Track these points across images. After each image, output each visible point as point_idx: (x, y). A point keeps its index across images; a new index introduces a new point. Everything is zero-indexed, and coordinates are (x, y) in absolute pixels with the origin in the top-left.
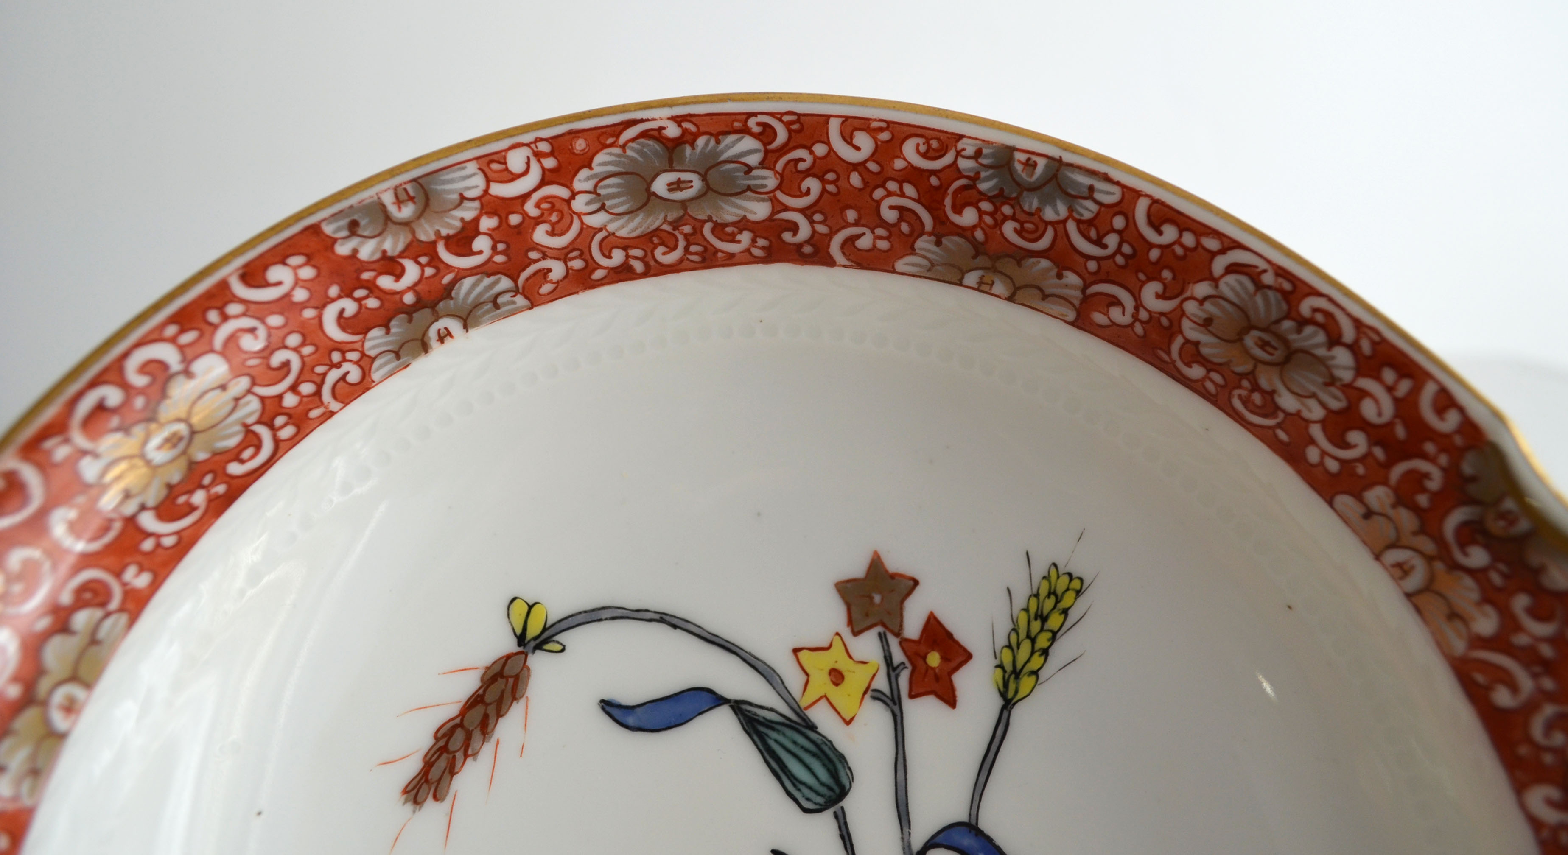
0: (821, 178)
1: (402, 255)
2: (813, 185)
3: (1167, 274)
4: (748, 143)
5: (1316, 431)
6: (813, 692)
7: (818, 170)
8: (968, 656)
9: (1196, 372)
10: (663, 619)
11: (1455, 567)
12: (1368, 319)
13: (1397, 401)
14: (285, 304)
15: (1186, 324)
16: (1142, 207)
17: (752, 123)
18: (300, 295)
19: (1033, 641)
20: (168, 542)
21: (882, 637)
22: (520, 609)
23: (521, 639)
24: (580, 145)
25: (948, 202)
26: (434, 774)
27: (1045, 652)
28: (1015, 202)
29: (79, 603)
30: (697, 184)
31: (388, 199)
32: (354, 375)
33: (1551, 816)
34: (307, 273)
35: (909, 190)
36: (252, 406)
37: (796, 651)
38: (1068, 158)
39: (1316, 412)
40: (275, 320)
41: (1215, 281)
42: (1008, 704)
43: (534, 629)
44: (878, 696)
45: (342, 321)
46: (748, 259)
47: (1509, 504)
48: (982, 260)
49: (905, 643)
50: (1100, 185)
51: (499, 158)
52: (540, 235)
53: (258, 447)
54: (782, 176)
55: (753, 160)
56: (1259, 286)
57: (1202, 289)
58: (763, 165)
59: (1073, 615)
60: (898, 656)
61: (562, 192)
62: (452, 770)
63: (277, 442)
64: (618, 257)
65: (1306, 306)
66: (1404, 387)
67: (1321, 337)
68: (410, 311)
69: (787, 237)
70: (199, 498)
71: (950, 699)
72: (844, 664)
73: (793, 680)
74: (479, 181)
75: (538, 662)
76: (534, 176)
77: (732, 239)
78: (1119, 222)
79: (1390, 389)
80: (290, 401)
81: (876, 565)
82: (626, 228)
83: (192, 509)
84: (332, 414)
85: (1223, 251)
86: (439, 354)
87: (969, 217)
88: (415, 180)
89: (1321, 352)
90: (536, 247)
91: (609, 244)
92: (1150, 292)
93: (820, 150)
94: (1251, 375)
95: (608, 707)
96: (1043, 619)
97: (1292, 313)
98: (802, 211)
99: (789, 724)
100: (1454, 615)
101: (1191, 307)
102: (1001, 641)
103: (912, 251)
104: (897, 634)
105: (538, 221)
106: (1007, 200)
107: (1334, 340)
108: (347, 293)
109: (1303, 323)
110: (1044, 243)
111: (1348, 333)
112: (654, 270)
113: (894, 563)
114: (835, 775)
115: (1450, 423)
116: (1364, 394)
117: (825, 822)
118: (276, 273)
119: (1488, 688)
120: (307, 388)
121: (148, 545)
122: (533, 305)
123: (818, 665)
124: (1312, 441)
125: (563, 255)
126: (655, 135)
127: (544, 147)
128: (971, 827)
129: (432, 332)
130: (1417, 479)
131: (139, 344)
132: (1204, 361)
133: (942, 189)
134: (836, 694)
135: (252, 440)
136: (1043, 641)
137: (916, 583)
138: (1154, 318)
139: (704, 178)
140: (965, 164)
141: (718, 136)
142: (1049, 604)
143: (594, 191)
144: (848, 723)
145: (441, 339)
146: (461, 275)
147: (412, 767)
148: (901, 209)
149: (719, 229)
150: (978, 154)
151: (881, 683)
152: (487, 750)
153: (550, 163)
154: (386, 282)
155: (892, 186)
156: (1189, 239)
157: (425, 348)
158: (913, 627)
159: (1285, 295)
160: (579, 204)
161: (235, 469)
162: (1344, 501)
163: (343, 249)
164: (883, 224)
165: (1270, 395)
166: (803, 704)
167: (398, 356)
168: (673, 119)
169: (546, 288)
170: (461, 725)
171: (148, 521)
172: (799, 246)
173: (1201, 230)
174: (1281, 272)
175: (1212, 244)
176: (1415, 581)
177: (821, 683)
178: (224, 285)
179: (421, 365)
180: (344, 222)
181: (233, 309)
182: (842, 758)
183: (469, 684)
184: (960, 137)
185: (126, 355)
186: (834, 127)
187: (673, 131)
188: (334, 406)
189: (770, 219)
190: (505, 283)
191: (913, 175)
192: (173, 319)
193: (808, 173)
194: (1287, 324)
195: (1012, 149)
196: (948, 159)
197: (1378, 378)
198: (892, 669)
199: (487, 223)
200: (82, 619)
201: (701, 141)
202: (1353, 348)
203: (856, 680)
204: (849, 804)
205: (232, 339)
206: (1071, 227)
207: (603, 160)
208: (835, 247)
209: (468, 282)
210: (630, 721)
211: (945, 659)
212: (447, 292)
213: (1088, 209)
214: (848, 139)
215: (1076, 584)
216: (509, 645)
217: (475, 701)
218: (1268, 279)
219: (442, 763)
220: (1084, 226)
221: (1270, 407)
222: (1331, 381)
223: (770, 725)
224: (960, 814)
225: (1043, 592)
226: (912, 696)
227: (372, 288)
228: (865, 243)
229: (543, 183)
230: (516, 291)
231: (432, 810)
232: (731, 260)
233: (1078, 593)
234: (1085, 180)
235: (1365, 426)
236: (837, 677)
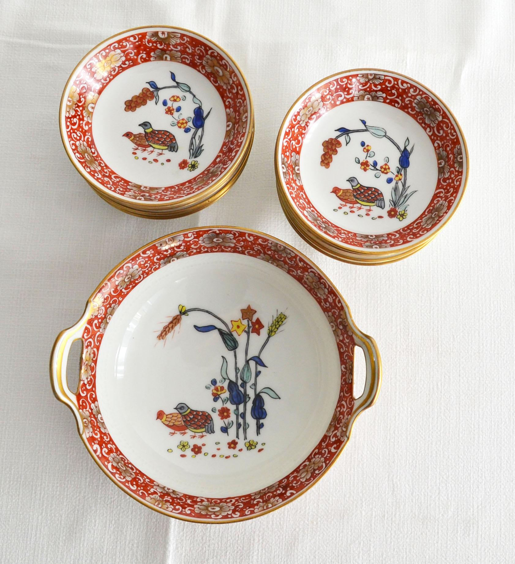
0: (244, 242)
1: (169, 249)
2: (242, 243)
3: (301, 270)
4: (231, 235)
5: (322, 301)
6: (233, 329)
7: (243, 241)
8: (263, 327)
9: (306, 286)
10: (207, 312)
11: (339, 328)
12: (330, 285)
13: (333, 299)
14: (149, 257)
15: (304, 278)
16: (298, 258)
17: (232, 232)
18: (151, 255)
19: (276, 326)
20: (125, 293)
21: (248, 321)
22: (181, 307)
23: (180, 312)
24: (201, 233)
25: (266, 250)
26: (163, 334)
27: (278, 328)
28: (277, 252)
29: (113, 303)
30: (221, 240)
31: (167, 240)
32: (157, 266)
33: (344, 370)
34: (153, 252)
35: (259, 246)
36: (141, 272)
37: (231, 321)
38: (287, 247)
39: (323, 298)
40: (147, 259)
41: (309, 273)
42: (269, 337)
43: (183, 311)
44: (245, 332)
45: (157, 259)
46: (230, 252)
47: (345, 320)
48: (272, 259)
49: (252, 323)
50: (292, 253)
51: (187, 234)
52: (192, 246)
53: (141, 278)
54: (237, 241)
55: (232, 238)
56: (315, 276)
57: (307, 273)
58: (233, 239)
59: (284, 322)
60: (250, 325)
61: (197, 240)
62: (166, 334)
63: (143, 277)
64: (206, 249)
65: (322, 280)
66: (334, 298)
67: (323, 286)
68: (168, 257)
69: (237, 250)
70: (131, 286)
71: (259, 334)
72: (240, 325)
73: (230, 326)
74: (183, 238)
75: (183, 317)
76: (193, 237)
77: (227, 249)
78: (294, 259)
79: (332, 297)
80: (147, 271)
81: (249, 307)
82: (208, 246)
83: (129, 288)
84: (152, 273)
85: (310, 268)
86: (172, 263)
87: (269, 253)
88: (172, 238)
89: (323, 289)
90: (191, 248)
91: (204, 248)
92: (299, 271)
93: (244, 238)
94: (314, 289)
95: (196, 327)
96: (278, 322)
97: (319, 281)
98: (240, 246)
99: (228, 334)
100: (338, 336)
101: (305, 276)
102: (270, 325)
103: (260, 255)
104: (251, 321)
105: (192, 244)
106: (276, 252)
107: (325, 287)
108: (158, 255)
109: (321, 283)
110: (282, 259)
111: (327, 287)
112: (212, 251)
113: (253, 307)
114: (235, 345)
115: (339, 305)
116: (329, 297)
117: (232, 353)
118: (148, 252)
119: (340, 348)
120: (150, 269)
121: (123, 294)
122: (190, 256)
123: (235, 324)
124: (322, 302)
125: (196, 249)
126: (215, 232)
127: (195, 233)
128: (258, 357)
129: (171, 260)
130: (335, 313)
131: (126, 264)
132: (307, 285)
133: (265, 248)
134: (238, 330)
135: (140, 277)
136: (277, 326)
137: (256, 312)
138: (300, 276)
139: (223, 239)
140: (269, 245)
141: (226, 233)
142: (280, 320)
143: (203, 240)
144: (239, 335)
145: (173, 261)
146: (178, 252)
147: (159, 333)
148: (258, 249)
149: (225, 247)
150: (271, 243)
151: (246, 329)
152: (173, 331)
153: (195, 235)
154: (165, 253)
155: (256, 245)
156: (305, 265)
157: (170, 262)
158: (254, 320)
159: (319, 278)
160: (200, 242)
161: (137, 282)
162: (326, 313)
163: (159, 248)
164: (254, 250)
165: (316, 293)
166: (231, 331)
167: (165, 263)
168: (218, 230)
169: (192, 254)
170: (168, 327)
171: (123, 290)
172: (239, 251)
173: (307, 264)
174: (319, 274)
175: (309, 267)
176: (334, 329)
177: (235, 328)
178: (139, 254)
179: (169, 265)
180: (159, 244)
181: (140, 258)
182: (237, 342)
183: (170, 319)
184: (269, 240)
185: (124, 265)
186: (247, 235)
187: (218, 232)
188: (153, 271)
189: (234, 246)
190: (185, 253)
191: (260, 244)
192: (131, 260)
193: (241, 241)
194: (319, 283)
195: (277, 244)
196: (266, 243)
197: (331, 295)
198: (249, 327)
199: (184, 244)
200: (113, 305)
201: (223, 234)
202: (328, 289)
203: (242, 328)
204: (237, 350)
205: (140, 262)
206: (287, 258)
207: (205, 236)
208: (246, 252)
209: (179, 253)
210: (199, 330)
211: (259, 326)
212: (175, 254)
213: (289, 256)
214: (249, 237)
215: (285, 317)
216: (179, 313)
217: (171, 322)
218: (317, 275)
219: (164, 333)
220: (289, 259)
221: (317, 295)
222: (325, 294)
223: (224, 334)
224: (256, 354)
225: (279, 317)
226: (252, 332)
227: (163, 254)
228: (252, 252)
229: (194, 238)
230: (187, 254)
231: (162, 341)
232: (227, 252)
233: (285, 319)
234: (289, 251)
235: (329, 302)
236: (238, 327)
